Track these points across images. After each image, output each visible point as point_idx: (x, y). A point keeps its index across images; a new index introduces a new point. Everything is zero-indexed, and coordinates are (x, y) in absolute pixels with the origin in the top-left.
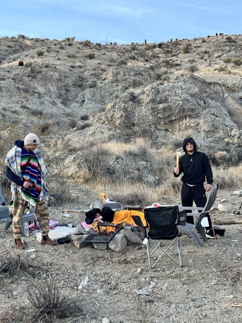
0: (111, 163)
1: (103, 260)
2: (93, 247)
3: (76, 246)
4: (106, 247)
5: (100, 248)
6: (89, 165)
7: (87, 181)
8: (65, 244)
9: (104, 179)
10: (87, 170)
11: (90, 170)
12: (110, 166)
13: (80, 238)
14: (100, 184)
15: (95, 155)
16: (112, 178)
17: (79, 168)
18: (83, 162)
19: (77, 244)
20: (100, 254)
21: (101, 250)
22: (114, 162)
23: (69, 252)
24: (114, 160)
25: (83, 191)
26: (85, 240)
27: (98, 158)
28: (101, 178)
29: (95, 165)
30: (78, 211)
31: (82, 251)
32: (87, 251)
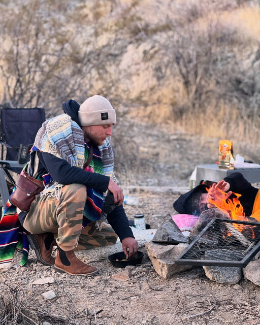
0: (246, 64)
1: (230, 309)
2: (203, 276)
3: (159, 272)
4: (237, 278)
5: (222, 279)
6: (184, 71)
7: (179, 113)
8: (128, 267)
9: (225, 109)
10: (180, 85)
11: (187, 83)
12: (243, 73)
13: (170, 252)
14: (215, 122)
15: (200, 44)
16: (248, 105)
17: (159, 79)
18: (169, 62)
19: (161, 268)
20: (222, 294)
21: (225, 284)
22: (254, 62)
23: (140, 287)
24: (253, 57)
25: (169, 141)
26: (183, 258)
27: (208, 53)
28: (216, 106)
29: (200, 71)
30: (158, 189)
31: (173, 286)
32: (187, 286)
